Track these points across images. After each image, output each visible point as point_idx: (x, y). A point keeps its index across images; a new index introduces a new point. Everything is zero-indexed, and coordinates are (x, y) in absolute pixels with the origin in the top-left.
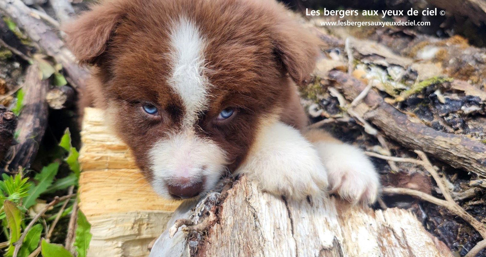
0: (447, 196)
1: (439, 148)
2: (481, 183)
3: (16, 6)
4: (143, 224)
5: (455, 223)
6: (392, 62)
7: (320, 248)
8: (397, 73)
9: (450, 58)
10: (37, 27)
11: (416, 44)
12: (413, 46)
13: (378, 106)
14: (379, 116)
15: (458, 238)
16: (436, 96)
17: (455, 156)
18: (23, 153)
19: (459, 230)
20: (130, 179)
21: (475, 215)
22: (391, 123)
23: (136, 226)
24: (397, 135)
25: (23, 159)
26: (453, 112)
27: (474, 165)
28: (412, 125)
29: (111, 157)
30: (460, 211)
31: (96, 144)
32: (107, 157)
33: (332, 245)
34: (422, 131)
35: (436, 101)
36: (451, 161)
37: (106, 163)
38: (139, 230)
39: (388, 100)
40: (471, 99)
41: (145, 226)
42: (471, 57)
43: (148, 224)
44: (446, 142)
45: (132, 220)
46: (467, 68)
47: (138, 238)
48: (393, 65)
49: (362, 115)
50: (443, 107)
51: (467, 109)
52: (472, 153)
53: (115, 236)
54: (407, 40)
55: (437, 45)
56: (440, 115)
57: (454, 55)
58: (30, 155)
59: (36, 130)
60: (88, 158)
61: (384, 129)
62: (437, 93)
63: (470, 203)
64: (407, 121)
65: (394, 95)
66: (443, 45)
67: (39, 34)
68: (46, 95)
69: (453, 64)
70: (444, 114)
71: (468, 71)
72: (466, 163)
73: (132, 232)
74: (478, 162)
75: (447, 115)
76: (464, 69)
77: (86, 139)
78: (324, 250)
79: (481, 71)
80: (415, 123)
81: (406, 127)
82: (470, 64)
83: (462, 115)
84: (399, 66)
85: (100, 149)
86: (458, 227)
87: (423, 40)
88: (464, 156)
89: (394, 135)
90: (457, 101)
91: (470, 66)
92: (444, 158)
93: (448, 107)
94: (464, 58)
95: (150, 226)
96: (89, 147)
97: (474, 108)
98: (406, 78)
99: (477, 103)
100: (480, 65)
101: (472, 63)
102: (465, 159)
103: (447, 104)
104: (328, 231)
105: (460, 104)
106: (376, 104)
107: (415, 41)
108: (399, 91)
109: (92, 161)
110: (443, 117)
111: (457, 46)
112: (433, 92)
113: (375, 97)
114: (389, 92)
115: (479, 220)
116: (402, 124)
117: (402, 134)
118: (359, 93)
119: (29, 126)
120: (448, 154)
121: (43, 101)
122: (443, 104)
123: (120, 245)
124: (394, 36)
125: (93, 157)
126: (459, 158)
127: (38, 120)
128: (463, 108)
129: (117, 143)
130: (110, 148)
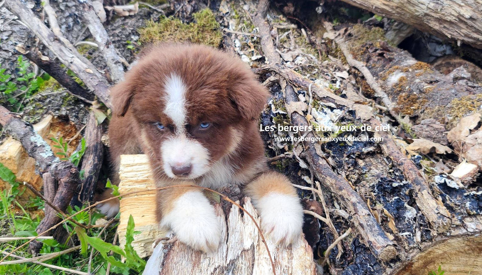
0: (327, 216)
3: (75, 65)
4: (155, 232)
6: (339, 103)
7: (242, 249)
8: (337, 115)
10: (91, 80)
18: (88, 184)
20: (150, 202)
23: (152, 234)
25: (88, 188)
29: (137, 188)
31: (128, 180)
32: (135, 188)
33: (250, 248)
34: (323, 171)
35: (346, 144)
41: (157, 233)
44: (329, 181)
45: (149, 230)
46: (413, 97)
47: (153, 240)
50: (350, 149)
51: (366, 150)
53: (139, 240)
58: (93, 184)
59: (95, 166)
60: (123, 190)
64: (318, 163)
67: (93, 86)
68: (101, 137)
71: (414, 98)
73: (149, 237)
77: (122, 177)
78: (244, 250)
80: (322, 165)
81: (317, 167)
82: (415, 93)
85: (130, 183)
95: (160, 233)
96: (124, 182)
97: (371, 149)
99: (374, 145)
100: (421, 94)
103: (355, 145)
105: (364, 145)
106: (308, 147)
109: (126, 192)
116: (315, 165)
119: (91, 163)
121: (99, 142)
123: (143, 245)
125: (127, 189)
127: (96, 157)
128: (363, 149)
129: (141, 178)
130: (137, 182)
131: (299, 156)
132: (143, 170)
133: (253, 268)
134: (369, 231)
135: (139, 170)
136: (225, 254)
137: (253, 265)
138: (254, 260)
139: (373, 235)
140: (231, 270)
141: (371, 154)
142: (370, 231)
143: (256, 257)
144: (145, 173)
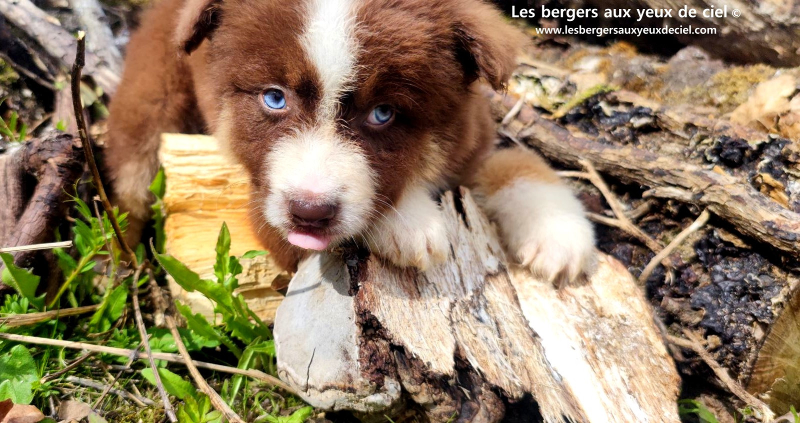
0: (620, 215)
1: (608, 162)
2: (654, 192)
4: (260, 271)
5: (629, 246)
6: (545, 73)
7: (484, 273)
8: (553, 86)
9: (614, 71)
10: (58, 36)
11: (570, 55)
12: (568, 58)
13: (534, 123)
14: (535, 134)
15: (633, 261)
16: (600, 108)
17: (625, 169)
19: (634, 252)
21: (650, 233)
22: (550, 141)
23: (252, 272)
24: (559, 154)
26: (621, 125)
27: (648, 176)
28: (575, 140)
29: (205, 195)
30: (635, 231)
31: (184, 178)
32: (200, 194)
33: (497, 271)
34: (587, 145)
35: (601, 114)
36: (621, 176)
37: (200, 202)
38: (256, 277)
39: (544, 116)
40: (640, 111)
41: (263, 272)
42: (639, 68)
43: (266, 270)
44: (614, 154)
46: (636, 82)
47: (255, 287)
48: (547, 77)
49: (516, 134)
50: (608, 121)
51: (638, 122)
52: (644, 163)
54: (558, 50)
55: (597, 55)
56: (606, 130)
57: (619, 67)
60: (176, 196)
61: (543, 149)
62: (602, 104)
63: (644, 219)
64: (569, 137)
65: (552, 110)
66: (605, 55)
69: (618, 78)
70: (610, 128)
72: (638, 175)
73: (249, 280)
74: (651, 172)
75: (614, 129)
76: (632, 82)
77: (170, 174)
78: (488, 274)
79: (652, 85)
80: (578, 138)
81: (569, 143)
82: (639, 76)
83: (632, 128)
84: (554, 77)
85: (189, 185)
86: (632, 250)
87: (579, 49)
88: (635, 168)
89: (555, 155)
90: (624, 114)
91: (640, 79)
92: (613, 173)
93: (614, 120)
94: (631, 70)
95: (268, 272)
96: (175, 183)
97: (644, 121)
98: (564, 91)
99: (647, 115)
100: (650, 77)
101: (641, 75)
102: (635, 170)
103: (613, 117)
104: (491, 257)
105: (628, 116)
106: (531, 121)
107: (569, 51)
108: (557, 106)
109: (181, 200)
110: (609, 132)
111: (623, 55)
112: (597, 103)
113: (530, 114)
114: (545, 106)
115: (655, 238)
116: (564, 141)
117: (564, 151)
118: (509, 109)
120: (618, 168)
122: (608, 117)
124: (542, 46)
125: (182, 195)
126: (630, 171)
128: (632, 121)
129: (210, 177)
130: (202, 183)
131: (517, 138)
132: (212, 165)
133: (518, 304)
134: (758, 205)
135: (205, 163)
136: (458, 281)
137: (516, 298)
138: (514, 291)
139: (772, 210)
140: (482, 307)
141: (646, 130)
142: (761, 205)
143: (517, 287)
144: (217, 170)
